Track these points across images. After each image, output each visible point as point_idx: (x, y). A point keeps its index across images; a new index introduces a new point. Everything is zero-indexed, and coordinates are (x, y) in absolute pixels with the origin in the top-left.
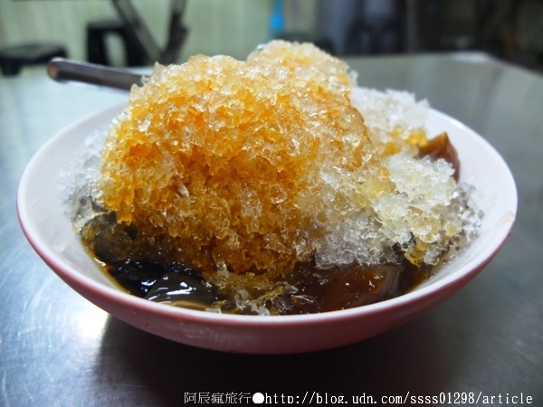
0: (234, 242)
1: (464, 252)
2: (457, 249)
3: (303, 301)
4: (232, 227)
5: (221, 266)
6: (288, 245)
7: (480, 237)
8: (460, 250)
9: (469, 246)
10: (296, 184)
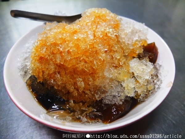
0: (76, 94)
1: (154, 94)
2: (152, 93)
3: (98, 114)
4: (74, 88)
5: (71, 101)
6: (93, 95)
7: (161, 89)
8: (153, 94)
9: (156, 92)
10: (96, 76)
